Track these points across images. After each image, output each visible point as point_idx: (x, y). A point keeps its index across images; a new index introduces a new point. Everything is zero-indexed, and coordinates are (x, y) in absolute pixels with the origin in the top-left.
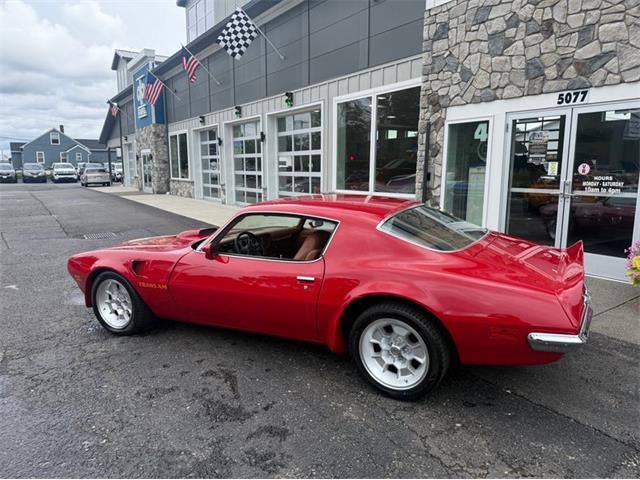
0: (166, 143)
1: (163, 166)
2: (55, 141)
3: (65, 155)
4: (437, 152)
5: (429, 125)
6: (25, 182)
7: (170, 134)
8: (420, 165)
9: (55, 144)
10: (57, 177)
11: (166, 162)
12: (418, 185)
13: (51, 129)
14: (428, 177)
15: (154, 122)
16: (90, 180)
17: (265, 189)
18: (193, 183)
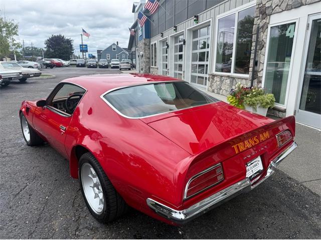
0: (149, 49)
1: (147, 60)
2: (114, 49)
3: (118, 56)
4: (263, 46)
5: (258, 29)
6: (100, 68)
7: (151, 44)
8: (252, 56)
9: (113, 50)
10: (112, 66)
11: (149, 58)
12: (251, 69)
13: (113, 43)
14: (256, 63)
15: (144, 37)
16: (122, 67)
17: (184, 72)
18: (157, 68)
